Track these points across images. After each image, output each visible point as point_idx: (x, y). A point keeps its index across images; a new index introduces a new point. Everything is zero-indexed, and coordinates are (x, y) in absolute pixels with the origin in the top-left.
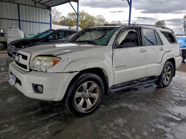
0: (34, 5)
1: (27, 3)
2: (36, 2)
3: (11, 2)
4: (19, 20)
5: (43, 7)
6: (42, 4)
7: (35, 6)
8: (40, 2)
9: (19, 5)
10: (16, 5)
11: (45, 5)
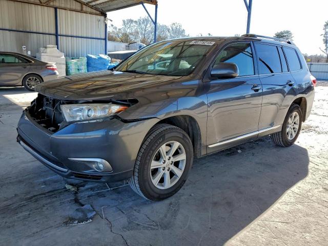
0: (79, 8)
1: (68, 6)
2: (82, 4)
3: (44, 5)
4: (57, 35)
5: (94, 11)
6: (92, 7)
7: (81, 11)
8: (90, 4)
9: (56, 9)
10: (52, 10)
11: (96, 9)
